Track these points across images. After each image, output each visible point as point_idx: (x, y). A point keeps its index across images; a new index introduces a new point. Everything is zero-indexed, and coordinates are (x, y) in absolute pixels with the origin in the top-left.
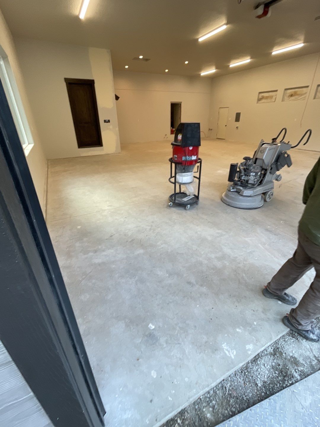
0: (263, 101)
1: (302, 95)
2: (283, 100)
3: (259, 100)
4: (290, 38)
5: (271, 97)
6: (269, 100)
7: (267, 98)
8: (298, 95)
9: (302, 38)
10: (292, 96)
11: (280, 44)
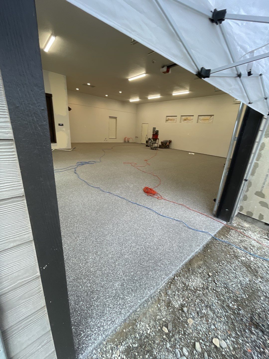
0: (169, 121)
1: (191, 120)
2: (180, 122)
3: (167, 121)
4: (182, 87)
5: (174, 120)
6: (172, 122)
7: (171, 120)
8: (188, 120)
9: (188, 88)
10: (185, 120)
11: (177, 90)
